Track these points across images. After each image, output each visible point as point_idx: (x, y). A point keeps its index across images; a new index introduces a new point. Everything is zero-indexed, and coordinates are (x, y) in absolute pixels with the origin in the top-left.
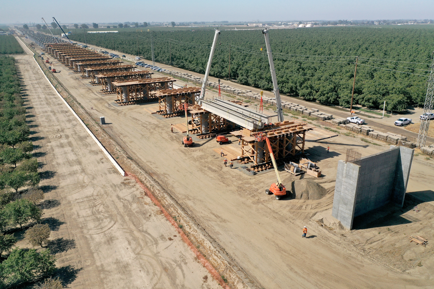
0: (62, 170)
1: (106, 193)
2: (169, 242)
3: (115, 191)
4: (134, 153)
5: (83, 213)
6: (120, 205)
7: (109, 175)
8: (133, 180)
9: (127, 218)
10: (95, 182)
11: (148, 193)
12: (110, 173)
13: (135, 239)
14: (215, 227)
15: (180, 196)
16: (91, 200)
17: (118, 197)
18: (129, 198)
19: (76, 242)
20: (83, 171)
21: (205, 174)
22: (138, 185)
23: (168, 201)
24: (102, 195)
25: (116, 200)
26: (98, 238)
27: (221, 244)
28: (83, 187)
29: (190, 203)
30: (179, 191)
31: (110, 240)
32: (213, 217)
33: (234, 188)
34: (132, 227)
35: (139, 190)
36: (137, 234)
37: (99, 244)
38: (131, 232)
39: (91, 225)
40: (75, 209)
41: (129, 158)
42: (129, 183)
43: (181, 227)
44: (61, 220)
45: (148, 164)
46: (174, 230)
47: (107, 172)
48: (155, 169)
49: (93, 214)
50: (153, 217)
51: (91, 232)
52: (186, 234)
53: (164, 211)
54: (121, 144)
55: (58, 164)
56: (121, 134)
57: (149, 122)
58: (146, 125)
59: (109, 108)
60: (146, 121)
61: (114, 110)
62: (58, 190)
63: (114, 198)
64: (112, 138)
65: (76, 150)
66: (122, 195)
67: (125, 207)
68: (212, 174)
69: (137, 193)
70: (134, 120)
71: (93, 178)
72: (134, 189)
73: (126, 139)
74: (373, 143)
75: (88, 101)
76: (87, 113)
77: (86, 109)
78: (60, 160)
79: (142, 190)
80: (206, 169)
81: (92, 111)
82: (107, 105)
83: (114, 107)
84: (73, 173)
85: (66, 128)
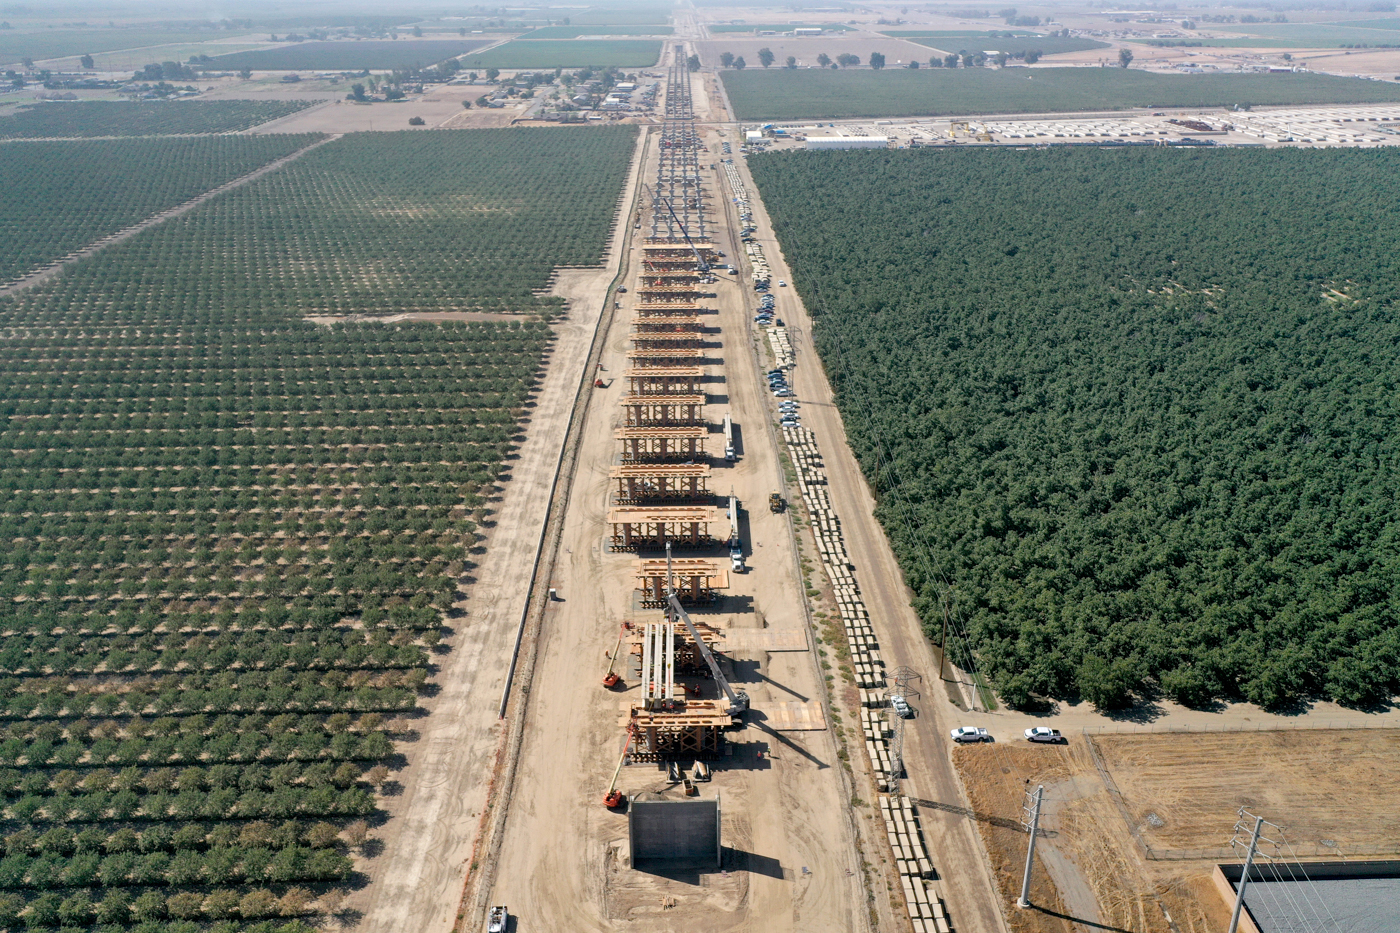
0: (450, 687)
1: (466, 739)
2: (470, 818)
3: (475, 738)
4: (540, 679)
5: (430, 758)
6: (466, 759)
7: (484, 712)
8: (501, 729)
9: (460, 778)
10: (467, 718)
11: (500, 756)
12: (488, 709)
13: (448, 804)
14: (517, 815)
15: (524, 769)
16: (448, 742)
17: (472, 748)
18: (479, 754)
19: (405, 790)
20: (468, 696)
21: (580, 745)
22: (501, 738)
23: (506, 772)
24: (460, 741)
25: (467, 753)
26: (424, 792)
27: (505, 836)
28: (453, 722)
29: (525, 780)
30: (531, 760)
31: (431, 797)
32: (528, 805)
33: (584, 776)
34: (456, 790)
35: (492, 745)
36: (454, 799)
37: (420, 799)
38: (450, 797)
39: (428, 776)
40: (428, 750)
41: (526, 690)
42: (496, 731)
43: (491, 807)
44: (409, 761)
45: (539, 705)
46: (483, 807)
47: (487, 705)
48: (537, 717)
49: (438, 762)
50: (480, 787)
51: (423, 783)
52: (487, 815)
53: (493, 783)
54: (540, 656)
55: (453, 674)
56: (558, 631)
57: (613, 613)
58: (604, 618)
59: (591, 555)
60: (611, 609)
61: (594, 562)
62: (429, 719)
63: (468, 749)
64: (537, 641)
65: (485, 652)
66: (476, 747)
67: (468, 763)
68: (586, 747)
69: (492, 749)
70: (598, 602)
71: (469, 712)
72: (493, 742)
73: (554, 646)
74: (851, 763)
75: (581, 519)
76: (553, 563)
77: (562, 548)
78: (458, 669)
79: (499, 746)
80: (589, 736)
81: (564, 558)
82: (595, 543)
83: (602, 552)
84: (456, 696)
85: (504, 596)
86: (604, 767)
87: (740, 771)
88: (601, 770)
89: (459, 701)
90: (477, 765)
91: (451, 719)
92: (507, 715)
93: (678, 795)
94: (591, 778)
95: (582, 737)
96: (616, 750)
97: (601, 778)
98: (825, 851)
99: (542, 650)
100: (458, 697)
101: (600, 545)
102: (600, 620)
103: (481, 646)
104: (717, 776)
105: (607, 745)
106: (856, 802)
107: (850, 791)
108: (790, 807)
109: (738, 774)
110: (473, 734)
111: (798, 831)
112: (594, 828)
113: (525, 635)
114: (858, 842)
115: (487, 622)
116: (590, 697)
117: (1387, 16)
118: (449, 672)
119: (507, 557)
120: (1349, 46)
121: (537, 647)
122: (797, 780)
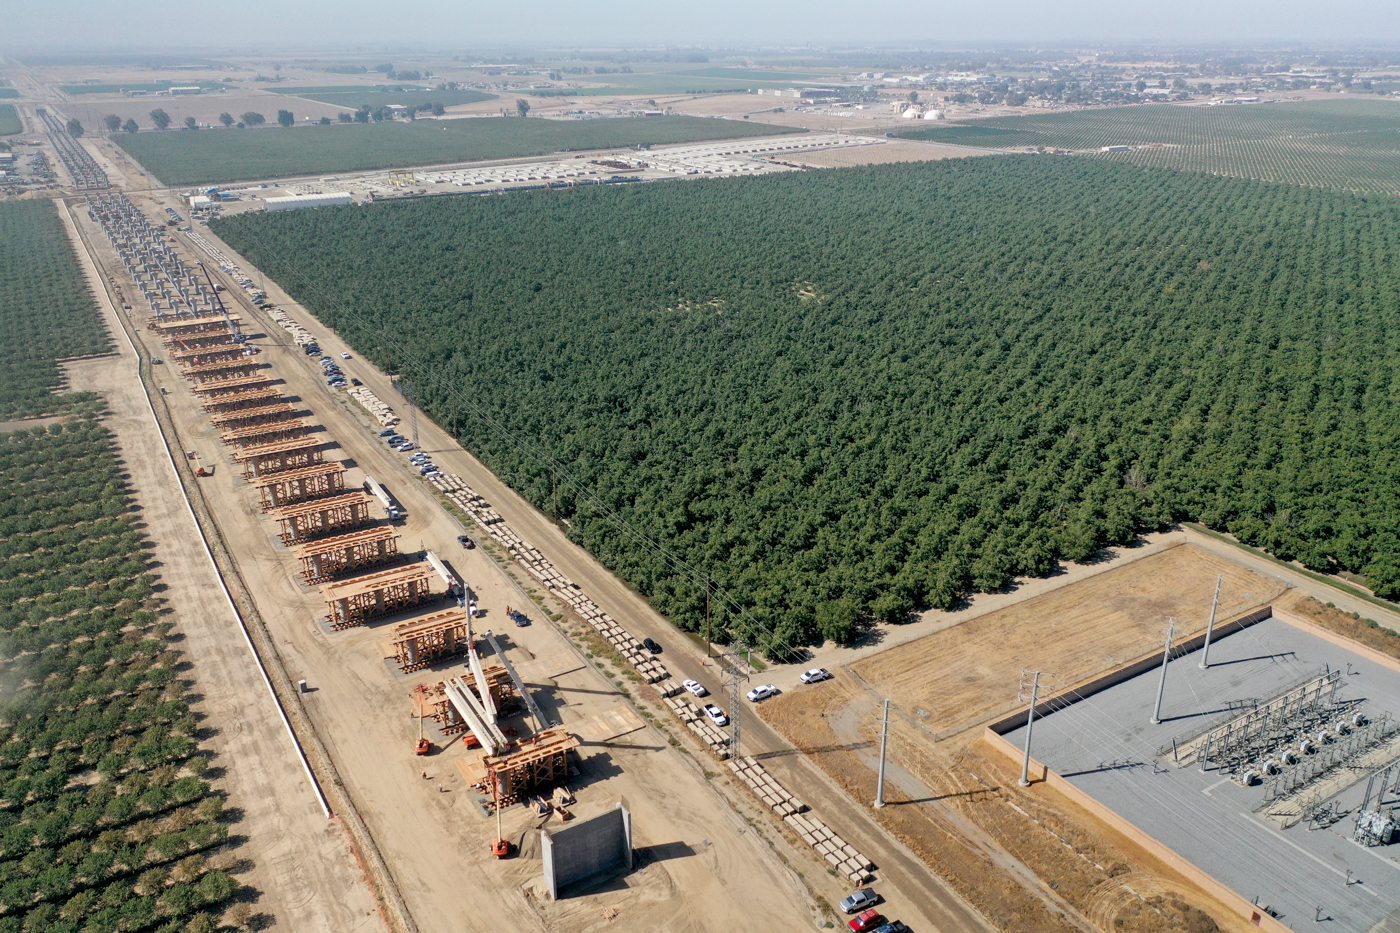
0: (251, 806)
1: (306, 848)
2: (366, 918)
3: (316, 844)
4: (345, 768)
5: (281, 879)
6: (321, 867)
7: (310, 816)
8: (339, 826)
9: (327, 886)
10: (293, 829)
11: (356, 850)
12: (312, 813)
13: (334, 914)
14: (415, 898)
15: (390, 853)
16: (289, 859)
17: (320, 855)
18: (332, 857)
19: (277, 918)
20: (278, 808)
21: (430, 813)
22: (345, 835)
23: (374, 863)
24: (301, 852)
25: (318, 860)
26: (298, 913)
27: (416, 920)
28: (279, 838)
29: (399, 864)
30: (391, 845)
31: (309, 916)
32: (419, 884)
33: (455, 839)
34: (332, 899)
35: (343, 843)
36: (335, 907)
37: (298, 920)
38: (330, 907)
39: (290, 896)
40: (272, 873)
41: (339, 783)
42: (334, 830)
43: (381, 899)
44: (259, 889)
45: (362, 792)
46: (374, 903)
47: (308, 811)
48: (369, 804)
49: (292, 880)
50: (355, 886)
51: (290, 905)
52: (384, 908)
53: (369, 878)
54: (330, 748)
55: (244, 793)
56: (331, 720)
57: (377, 687)
58: (372, 694)
59: (314, 640)
60: (372, 684)
61: (322, 645)
62: (250, 844)
63: (315, 857)
64: (316, 734)
65: (266, 762)
66: (324, 852)
67: (326, 870)
68: (438, 814)
69: (342, 848)
70: (353, 680)
71: (291, 822)
72: (339, 842)
73: (337, 735)
74: (683, 746)
75: (277, 610)
76: (278, 657)
77: (276, 640)
78: (246, 786)
79: (348, 843)
80: (434, 803)
81: (286, 650)
82: (311, 628)
83: (324, 634)
84: (265, 813)
85: (246, 704)
86: (469, 824)
87: (596, 784)
88: (468, 829)
89: (271, 816)
90: (337, 868)
91: (276, 836)
92: (335, 812)
93: (557, 824)
94: (463, 838)
95: (427, 806)
96: (471, 807)
97: (473, 835)
98: (710, 822)
99: (328, 741)
100: (268, 813)
101: (316, 627)
102: (369, 697)
103: (257, 757)
104: (579, 794)
105: (458, 804)
106: (709, 775)
107: (699, 769)
108: (659, 799)
109: (596, 788)
110: (311, 841)
111: (678, 814)
112: (498, 878)
113: (298, 733)
114: (733, 806)
115: (246, 732)
116: (409, 768)
117: (705, 66)
118: (239, 792)
119: (221, 666)
120: (695, 92)
121: (320, 740)
122: (649, 774)
